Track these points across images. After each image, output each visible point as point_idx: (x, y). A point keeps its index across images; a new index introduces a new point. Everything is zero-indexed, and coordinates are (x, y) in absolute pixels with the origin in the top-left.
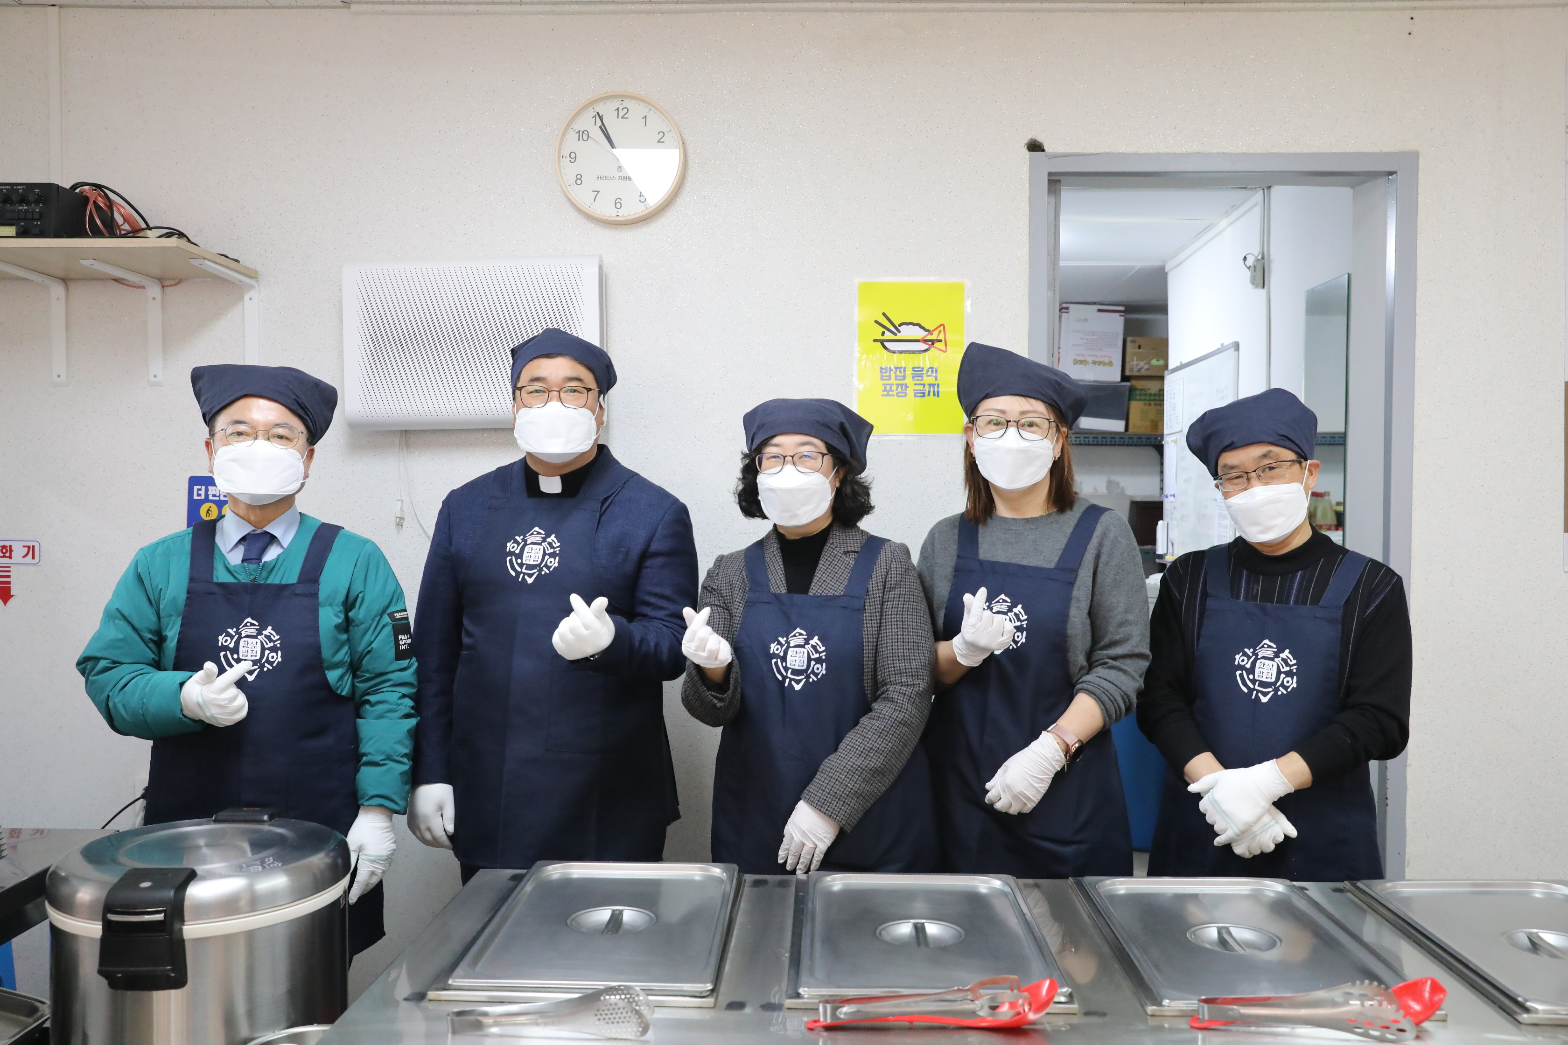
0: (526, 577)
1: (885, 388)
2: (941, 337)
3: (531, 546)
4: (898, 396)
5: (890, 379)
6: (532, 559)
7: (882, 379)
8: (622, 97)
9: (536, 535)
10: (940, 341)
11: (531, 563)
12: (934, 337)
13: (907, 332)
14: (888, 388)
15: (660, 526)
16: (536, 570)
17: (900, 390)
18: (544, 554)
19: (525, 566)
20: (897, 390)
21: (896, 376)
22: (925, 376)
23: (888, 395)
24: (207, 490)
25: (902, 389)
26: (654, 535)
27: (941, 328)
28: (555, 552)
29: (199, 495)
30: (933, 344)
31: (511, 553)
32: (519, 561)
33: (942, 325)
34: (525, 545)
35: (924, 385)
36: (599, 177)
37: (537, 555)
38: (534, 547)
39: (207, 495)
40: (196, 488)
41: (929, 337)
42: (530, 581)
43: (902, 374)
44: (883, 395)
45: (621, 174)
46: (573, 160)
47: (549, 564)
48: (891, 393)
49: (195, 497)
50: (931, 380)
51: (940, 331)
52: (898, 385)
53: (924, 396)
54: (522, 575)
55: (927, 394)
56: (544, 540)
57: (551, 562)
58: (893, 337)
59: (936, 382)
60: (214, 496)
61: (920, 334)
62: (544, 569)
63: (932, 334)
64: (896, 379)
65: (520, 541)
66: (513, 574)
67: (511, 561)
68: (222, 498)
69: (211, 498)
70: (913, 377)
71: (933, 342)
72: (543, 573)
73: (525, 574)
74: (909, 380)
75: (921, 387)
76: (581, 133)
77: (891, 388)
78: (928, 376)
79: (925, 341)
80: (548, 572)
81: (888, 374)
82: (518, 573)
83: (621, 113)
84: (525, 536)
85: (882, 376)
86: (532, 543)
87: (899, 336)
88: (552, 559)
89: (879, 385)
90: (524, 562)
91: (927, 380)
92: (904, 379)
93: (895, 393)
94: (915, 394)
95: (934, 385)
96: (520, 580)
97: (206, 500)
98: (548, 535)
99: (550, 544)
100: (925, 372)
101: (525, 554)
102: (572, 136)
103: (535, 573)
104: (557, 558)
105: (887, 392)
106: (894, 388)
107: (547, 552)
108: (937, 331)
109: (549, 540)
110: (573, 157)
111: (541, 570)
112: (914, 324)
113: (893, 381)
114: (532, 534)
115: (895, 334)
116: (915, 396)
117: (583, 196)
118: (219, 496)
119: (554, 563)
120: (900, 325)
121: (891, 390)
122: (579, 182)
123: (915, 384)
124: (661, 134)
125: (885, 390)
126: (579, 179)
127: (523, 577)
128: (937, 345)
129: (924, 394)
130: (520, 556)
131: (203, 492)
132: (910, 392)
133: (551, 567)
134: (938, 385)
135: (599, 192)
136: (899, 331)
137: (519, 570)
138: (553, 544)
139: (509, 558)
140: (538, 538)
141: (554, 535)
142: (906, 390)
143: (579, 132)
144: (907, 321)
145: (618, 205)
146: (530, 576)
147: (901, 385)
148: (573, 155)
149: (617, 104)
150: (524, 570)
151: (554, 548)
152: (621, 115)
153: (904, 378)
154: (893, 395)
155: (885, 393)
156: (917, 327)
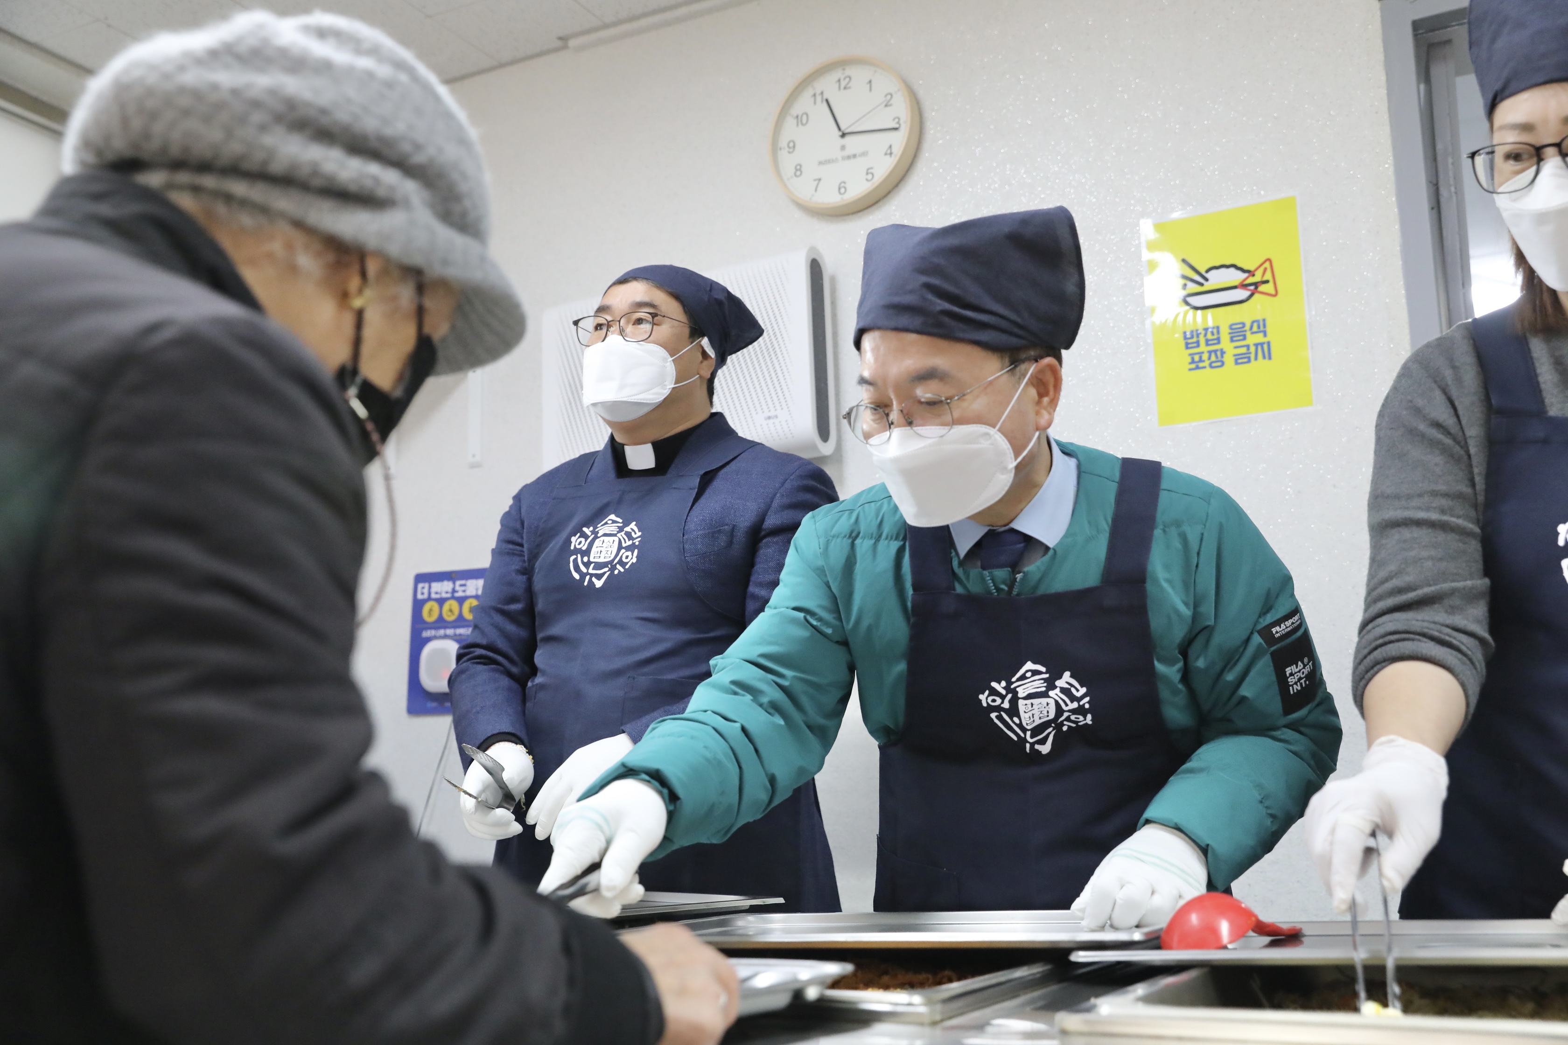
0: (594, 579)
1: (1193, 359)
2: (1268, 276)
3: (602, 538)
4: (1211, 367)
5: (1198, 346)
6: (602, 555)
7: (1187, 348)
8: (842, 63)
9: (610, 523)
10: (1267, 282)
11: (602, 560)
12: (1257, 278)
13: (1217, 279)
14: (1197, 358)
15: (778, 495)
16: (606, 569)
17: (1213, 358)
18: (620, 547)
19: (592, 565)
20: (1209, 358)
21: (1207, 341)
22: (1248, 334)
23: (1197, 368)
24: (430, 587)
25: (1217, 356)
26: (768, 507)
27: (1267, 265)
28: (633, 544)
29: (423, 594)
30: (1256, 288)
31: (577, 551)
32: (585, 559)
33: (1269, 260)
34: (596, 538)
35: (1248, 347)
36: (820, 163)
37: (610, 549)
38: (606, 539)
39: (430, 593)
40: (420, 586)
41: (1251, 280)
42: (599, 584)
43: (1215, 337)
44: (1190, 370)
45: (846, 153)
46: (791, 150)
47: (624, 560)
48: (1201, 365)
49: (420, 597)
50: (1259, 338)
51: (1265, 269)
52: (1210, 352)
53: (1249, 361)
54: (588, 577)
55: (1253, 356)
56: (621, 529)
57: (627, 557)
58: (1199, 289)
59: (1266, 340)
60: (436, 593)
61: (1237, 277)
62: (618, 566)
63: (1254, 275)
64: (1207, 345)
65: (589, 534)
66: (577, 576)
67: (575, 561)
68: (444, 595)
69: (433, 596)
70: (1232, 340)
71: (1256, 285)
72: (616, 572)
73: (592, 575)
74: (1226, 344)
75: (1244, 350)
76: (799, 117)
77: (1201, 357)
78: (1253, 333)
79: (1243, 286)
80: (622, 570)
81: (1195, 340)
82: (583, 576)
83: (843, 84)
84: (595, 528)
85: (1187, 344)
86: (605, 535)
87: (1208, 286)
88: (629, 553)
89: (1184, 356)
90: (592, 560)
91: (1252, 339)
92: (1219, 343)
93: (1207, 364)
94: (1236, 360)
95: (1262, 344)
96: (586, 584)
97: (429, 599)
98: (626, 523)
99: (628, 535)
100: (1247, 327)
101: (594, 550)
102: (790, 122)
103: (605, 573)
104: (636, 551)
105: (1196, 364)
106: (1205, 356)
107: (624, 545)
108: (1261, 269)
109: (627, 529)
110: (792, 147)
111: (613, 568)
112: (1227, 267)
113: (1203, 348)
114: (606, 523)
115: (1202, 285)
116: (1237, 363)
117: (804, 189)
118: (440, 593)
119: (631, 558)
120: (1207, 271)
121: (1201, 360)
122: (798, 173)
123: (1236, 347)
124: (889, 97)
125: (1193, 362)
126: (799, 169)
127: (590, 580)
128: (1262, 288)
129: (1249, 358)
130: (587, 552)
131: (426, 591)
132: (1229, 359)
133: (627, 563)
134: (1269, 343)
135: (820, 180)
136: (1206, 280)
137: (584, 569)
138: (633, 534)
139: (574, 557)
140: (612, 529)
141: (634, 523)
142: (1222, 357)
143: (797, 117)
144: (1217, 264)
145: (842, 190)
146: (599, 577)
147: (1215, 351)
148: (791, 145)
149: (838, 74)
150: (591, 571)
151: (633, 539)
152: (843, 85)
153: (1218, 341)
154: (1204, 367)
155: (1193, 366)
156: (1232, 270)
